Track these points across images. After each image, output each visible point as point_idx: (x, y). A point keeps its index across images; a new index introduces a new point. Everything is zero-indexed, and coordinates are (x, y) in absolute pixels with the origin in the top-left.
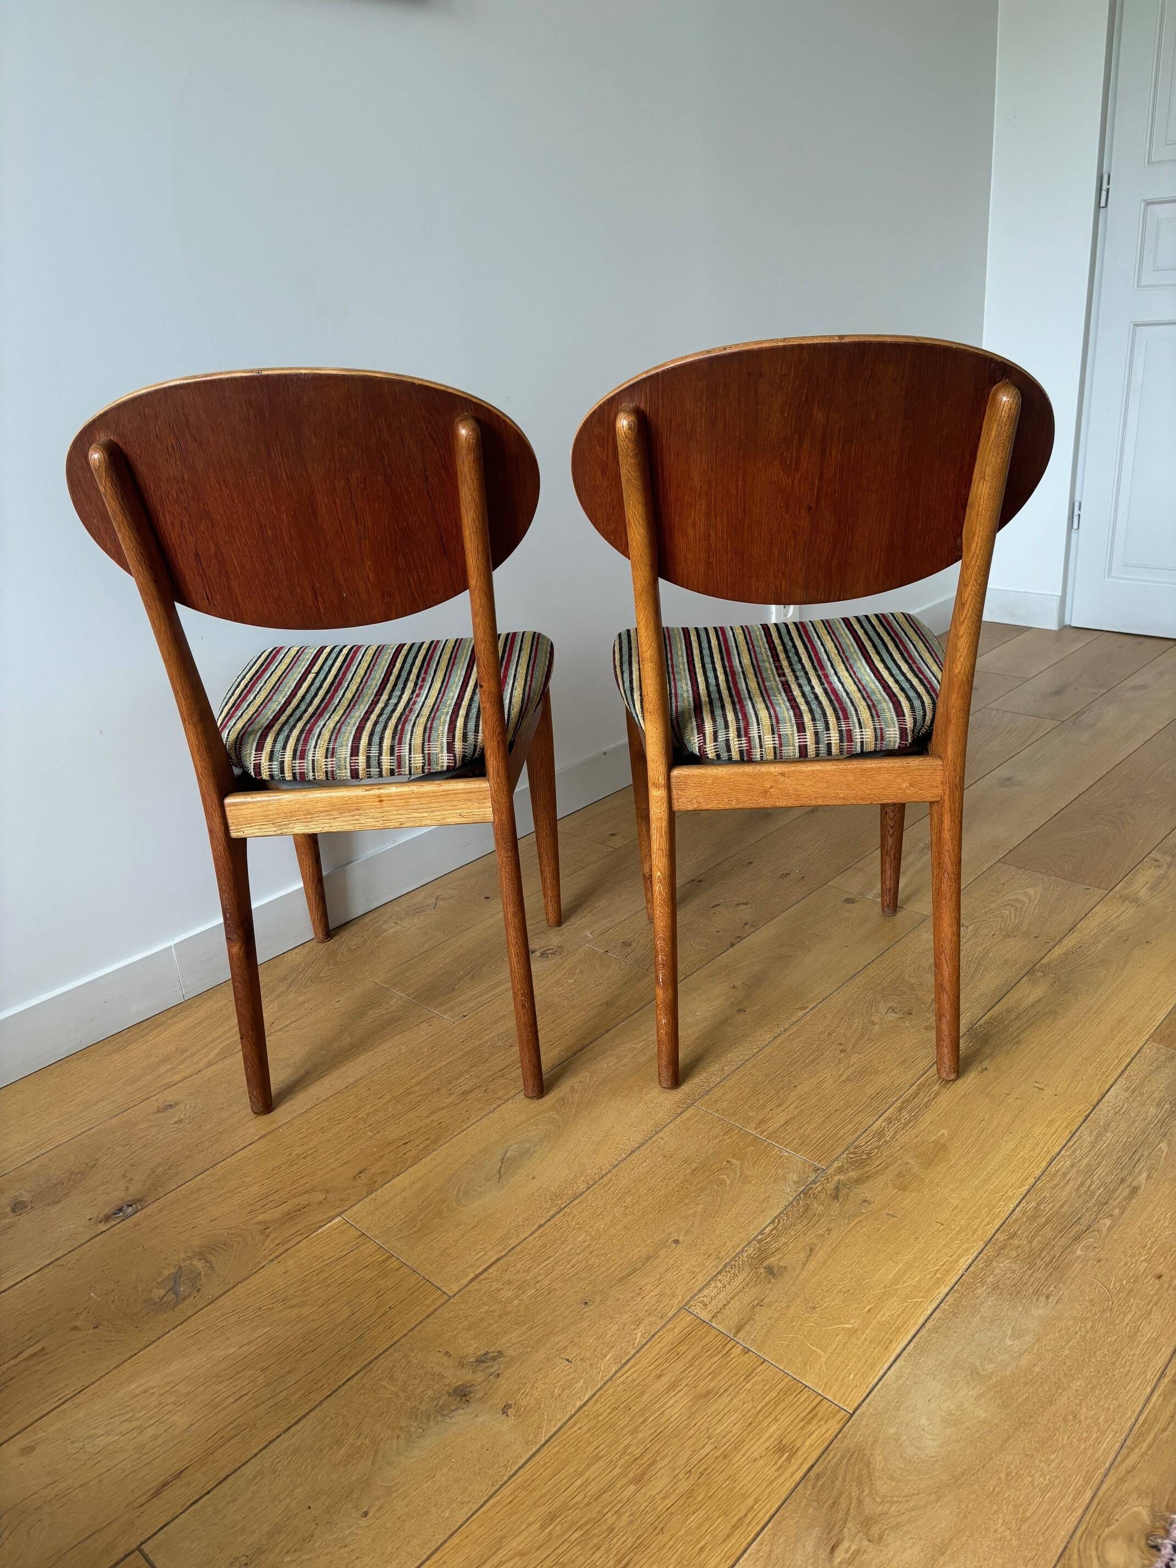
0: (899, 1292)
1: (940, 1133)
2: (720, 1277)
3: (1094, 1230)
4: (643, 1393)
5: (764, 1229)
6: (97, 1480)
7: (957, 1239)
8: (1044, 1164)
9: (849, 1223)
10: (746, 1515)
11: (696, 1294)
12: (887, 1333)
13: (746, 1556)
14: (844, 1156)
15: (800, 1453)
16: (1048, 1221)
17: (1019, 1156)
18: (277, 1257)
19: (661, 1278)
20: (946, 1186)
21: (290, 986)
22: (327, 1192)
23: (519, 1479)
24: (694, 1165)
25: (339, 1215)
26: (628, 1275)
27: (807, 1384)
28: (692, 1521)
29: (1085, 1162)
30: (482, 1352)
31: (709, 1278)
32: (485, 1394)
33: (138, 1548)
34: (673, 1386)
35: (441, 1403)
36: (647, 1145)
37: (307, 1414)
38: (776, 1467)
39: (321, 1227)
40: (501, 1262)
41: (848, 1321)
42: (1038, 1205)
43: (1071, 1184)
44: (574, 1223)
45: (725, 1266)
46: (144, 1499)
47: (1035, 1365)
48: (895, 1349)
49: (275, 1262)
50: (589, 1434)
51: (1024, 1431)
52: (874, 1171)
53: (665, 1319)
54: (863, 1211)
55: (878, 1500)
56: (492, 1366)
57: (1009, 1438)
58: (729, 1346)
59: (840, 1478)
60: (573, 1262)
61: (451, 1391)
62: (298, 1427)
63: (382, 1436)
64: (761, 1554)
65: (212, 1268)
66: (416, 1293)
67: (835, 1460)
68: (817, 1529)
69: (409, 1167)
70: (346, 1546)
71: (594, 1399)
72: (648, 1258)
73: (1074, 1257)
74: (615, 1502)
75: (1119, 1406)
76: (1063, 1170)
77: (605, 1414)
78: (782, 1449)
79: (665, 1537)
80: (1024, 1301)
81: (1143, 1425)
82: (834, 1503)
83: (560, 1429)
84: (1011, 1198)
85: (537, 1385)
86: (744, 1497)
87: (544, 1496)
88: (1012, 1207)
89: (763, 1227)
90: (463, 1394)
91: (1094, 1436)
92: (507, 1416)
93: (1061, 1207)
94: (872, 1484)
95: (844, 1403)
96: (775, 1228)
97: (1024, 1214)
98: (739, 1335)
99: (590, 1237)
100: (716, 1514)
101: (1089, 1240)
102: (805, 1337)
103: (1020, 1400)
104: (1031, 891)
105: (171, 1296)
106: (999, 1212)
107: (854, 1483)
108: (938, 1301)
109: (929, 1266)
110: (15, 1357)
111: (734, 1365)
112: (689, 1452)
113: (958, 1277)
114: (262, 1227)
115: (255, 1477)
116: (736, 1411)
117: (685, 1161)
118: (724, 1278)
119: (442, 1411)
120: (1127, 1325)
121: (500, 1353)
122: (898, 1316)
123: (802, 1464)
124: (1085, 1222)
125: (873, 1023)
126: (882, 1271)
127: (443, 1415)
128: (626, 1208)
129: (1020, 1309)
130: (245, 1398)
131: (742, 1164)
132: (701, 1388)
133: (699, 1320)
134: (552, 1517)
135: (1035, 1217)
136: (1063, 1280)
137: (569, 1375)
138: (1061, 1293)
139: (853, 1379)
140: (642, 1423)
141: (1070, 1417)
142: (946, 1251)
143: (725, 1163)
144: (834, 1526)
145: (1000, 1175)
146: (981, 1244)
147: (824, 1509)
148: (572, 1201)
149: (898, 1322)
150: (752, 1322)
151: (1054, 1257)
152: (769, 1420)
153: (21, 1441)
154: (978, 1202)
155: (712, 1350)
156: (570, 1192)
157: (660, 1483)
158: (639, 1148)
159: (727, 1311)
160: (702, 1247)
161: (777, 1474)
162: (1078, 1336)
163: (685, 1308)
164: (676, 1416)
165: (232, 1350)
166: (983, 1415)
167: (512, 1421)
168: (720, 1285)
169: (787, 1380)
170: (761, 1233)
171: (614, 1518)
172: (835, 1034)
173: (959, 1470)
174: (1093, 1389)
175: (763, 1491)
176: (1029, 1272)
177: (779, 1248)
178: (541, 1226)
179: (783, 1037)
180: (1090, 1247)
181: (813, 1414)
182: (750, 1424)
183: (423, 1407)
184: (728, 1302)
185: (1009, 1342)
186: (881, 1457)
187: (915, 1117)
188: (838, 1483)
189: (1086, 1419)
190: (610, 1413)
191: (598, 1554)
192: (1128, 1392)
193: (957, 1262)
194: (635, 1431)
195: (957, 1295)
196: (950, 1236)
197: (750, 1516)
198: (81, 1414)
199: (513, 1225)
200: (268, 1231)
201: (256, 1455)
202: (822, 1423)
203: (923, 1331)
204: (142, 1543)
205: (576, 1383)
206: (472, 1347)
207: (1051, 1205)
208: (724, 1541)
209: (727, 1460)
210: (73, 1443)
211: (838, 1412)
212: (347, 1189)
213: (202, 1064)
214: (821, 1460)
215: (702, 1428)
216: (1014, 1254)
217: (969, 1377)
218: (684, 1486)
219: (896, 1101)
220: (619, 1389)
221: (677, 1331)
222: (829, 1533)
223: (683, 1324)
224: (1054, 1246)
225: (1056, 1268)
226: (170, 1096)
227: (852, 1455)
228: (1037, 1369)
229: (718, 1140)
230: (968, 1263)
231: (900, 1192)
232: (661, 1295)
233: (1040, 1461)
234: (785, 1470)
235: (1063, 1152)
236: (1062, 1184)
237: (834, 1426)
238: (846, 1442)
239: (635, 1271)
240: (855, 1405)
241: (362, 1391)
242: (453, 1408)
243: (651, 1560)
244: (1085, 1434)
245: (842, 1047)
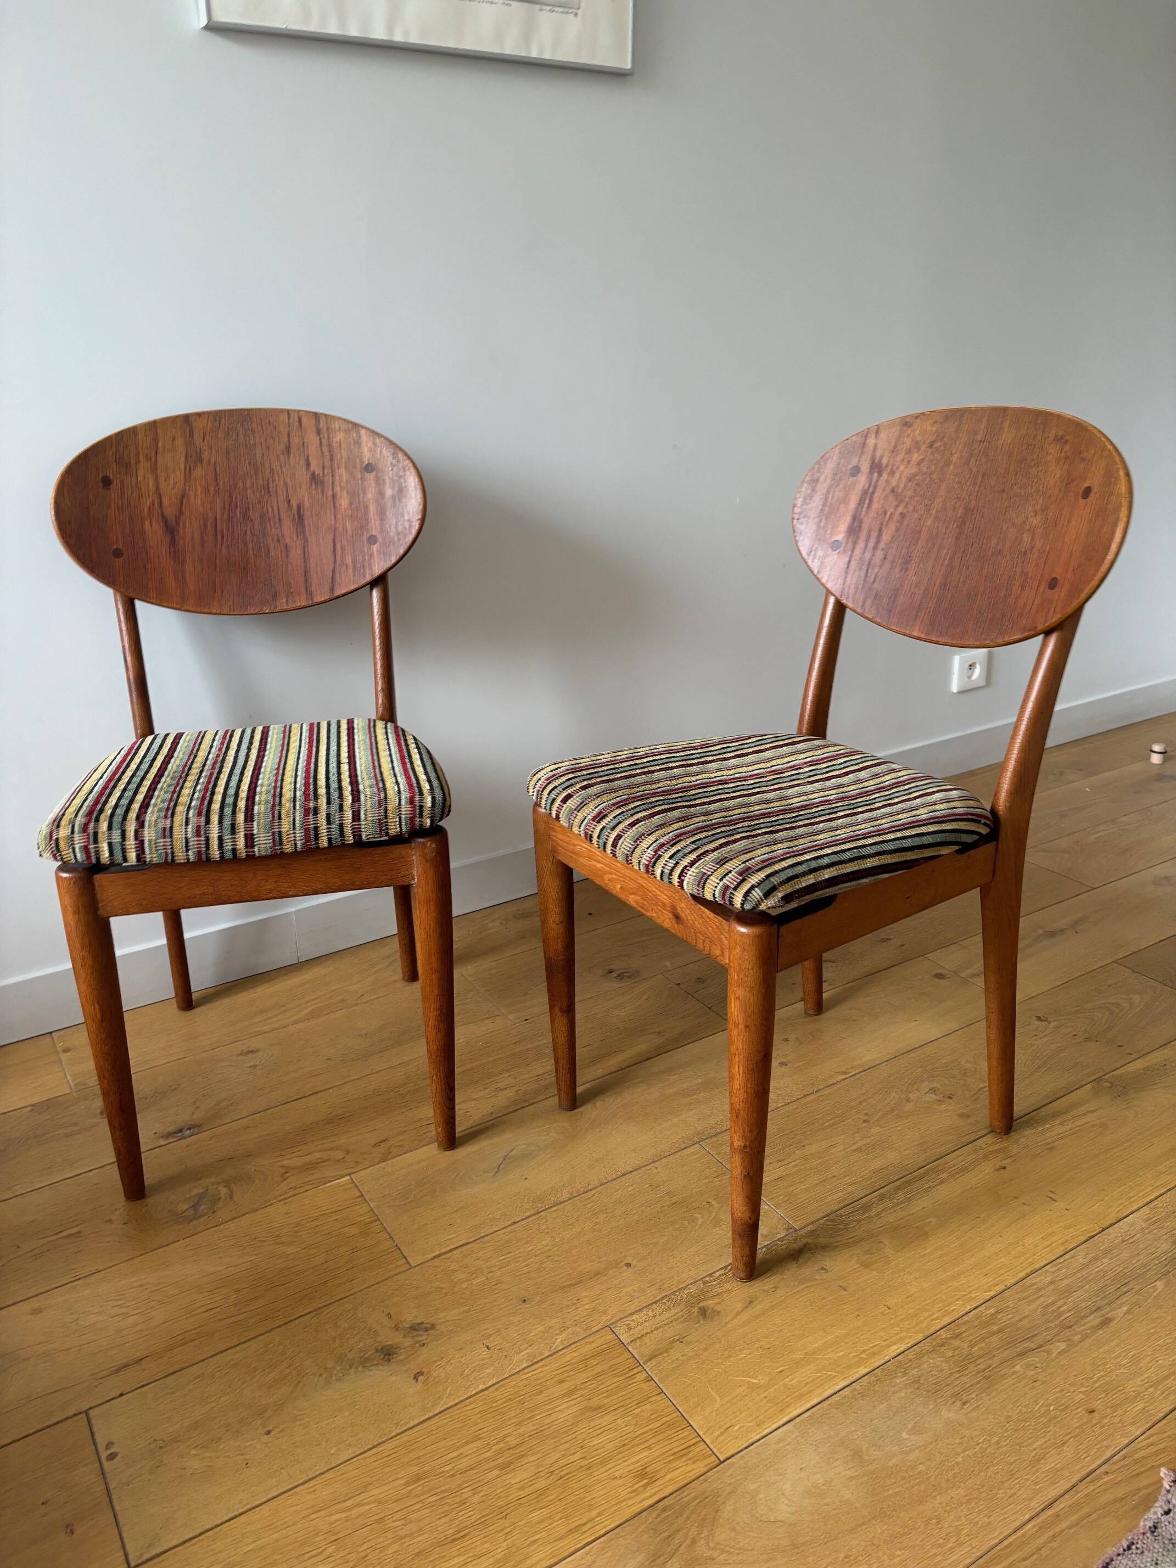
0: (818, 1362)
1: (927, 1221)
2: (654, 1306)
3: (1043, 1351)
4: (540, 1393)
5: (714, 1273)
6: (77, 1348)
7: (898, 1325)
8: (1022, 1275)
9: (798, 1286)
10: (584, 1524)
11: (626, 1317)
12: (788, 1396)
13: (569, 1559)
14: (822, 1221)
15: (658, 1483)
16: (1000, 1331)
17: (1000, 1261)
18: (285, 1199)
19: (601, 1294)
20: (910, 1273)
21: (390, 964)
22: (348, 1152)
23: (404, 1438)
24: (675, 1199)
25: (349, 1174)
26: (572, 1285)
27: (692, 1424)
28: (536, 1516)
29: (1066, 1282)
30: (419, 1321)
31: (644, 1305)
32: (406, 1358)
33: (86, 1412)
34: (570, 1393)
35: (367, 1355)
36: (640, 1171)
37: (257, 1336)
38: (630, 1489)
39: (331, 1181)
40: (467, 1247)
41: (757, 1376)
42: (997, 1312)
43: (1042, 1299)
44: (544, 1227)
45: (663, 1298)
46: (104, 1373)
47: (921, 1463)
48: (789, 1413)
49: (282, 1203)
50: (479, 1416)
51: (882, 1521)
52: (845, 1242)
53: (588, 1332)
54: (817, 1277)
55: (712, 1545)
56: (422, 1336)
57: (863, 1524)
58: (636, 1371)
59: (685, 1516)
60: (529, 1261)
61: (379, 1348)
62: (245, 1345)
63: (308, 1371)
64: (583, 1562)
65: (231, 1197)
66: (384, 1257)
67: (688, 1498)
68: (644, 1555)
69: (424, 1146)
70: (243, 1455)
71: (497, 1386)
72: (597, 1274)
73: (1011, 1371)
74: (477, 1480)
75: (989, 1523)
76: (1040, 1285)
77: (499, 1402)
78: (644, 1475)
79: (506, 1523)
80: (939, 1401)
81: (1006, 1547)
82: (669, 1537)
83: (456, 1404)
84: (972, 1299)
85: (452, 1362)
86: (591, 1507)
87: (419, 1458)
88: (969, 1308)
89: (715, 1270)
90: (388, 1354)
91: (950, 1545)
92: (417, 1381)
93: (1020, 1320)
94: (712, 1530)
95: (718, 1449)
96: (725, 1274)
97: (977, 1318)
98: (649, 1364)
99: (553, 1243)
100: (559, 1515)
101: (1033, 1359)
102: (709, 1381)
103: (890, 1492)
104: (1136, 998)
105: (191, 1212)
106: (953, 1310)
107: (696, 1525)
108: (852, 1380)
109: (858, 1345)
110: (57, 1234)
111: (632, 1389)
112: (558, 1455)
113: (883, 1361)
114: (283, 1171)
115: (195, 1378)
116: (616, 1430)
117: (668, 1193)
118: (657, 1308)
119: (365, 1363)
120: (1035, 1449)
121: (433, 1326)
122: (807, 1384)
123: (655, 1494)
124: (1038, 1340)
125: (908, 1100)
126: (811, 1338)
127: (364, 1367)
128: (596, 1224)
129: (931, 1407)
130: (214, 1311)
131: (721, 1207)
132: (595, 1401)
133: (618, 1341)
134: (418, 1478)
135: (988, 1324)
136: (988, 1391)
137: (483, 1360)
138: (980, 1403)
139: (737, 1431)
140: (529, 1418)
141: (934, 1521)
142: (882, 1334)
143: (705, 1203)
144: (659, 1557)
145: (970, 1275)
146: (920, 1337)
147: (658, 1538)
148: (551, 1207)
149: (803, 1390)
150: (666, 1355)
151: (990, 1366)
152: (643, 1446)
153: (35, 1303)
154: (936, 1295)
155: (618, 1371)
156: (552, 1199)
157: (519, 1476)
158: (631, 1172)
159: (647, 1339)
160: (650, 1276)
161: (628, 1496)
162: (978, 1447)
163: (610, 1327)
164: (562, 1420)
165: (220, 1268)
166: (847, 1495)
167: (419, 1386)
168: (651, 1313)
169: (675, 1415)
170: (710, 1275)
171: (470, 1494)
172: (865, 1104)
173: (801, 1540)
174: (969, 1501)
175: (611, 1507)
176: (957, 1375)
177: (720, 1294)
178: (514, 1223)
179: (812, 1097)
180: (1033, 1365)
181: (686, 1451)
182: (625, 1445)
183: (350, 1356)
184: (652, 1331)
185: (904, 1435)
186: (732, 1507)
187: (909, 1200)
188: (680, 1520)
189: (950, 1526)
190: (504, 1403)
191: (443, 1520)
192: (1005, 1513)
193: (889, 1347)
194: (518, 1425)
195: (873, 1378)
196: (892, 1322)
197: (588, 1526)
198: (86, 1292)
199: (490, 1216)
200: (288, 1175)
201: (204, 1360)
202: (689, 1462)
203: (827, 1403)
204: (90, 1408)
205: (487, 1368)
206: (411, 1315)
207: (1010, 1316)
208: (556, 1540)
209: (590, 1471)
210: (72, 1314)
211: (710, 1456)
212: (364, 1153)
213: (290, 1020)
214: (675, 1494)
215: (580, 1437)
216: (950, 1353)
217: (849, 1458)
218: (542, 1483)
219: (897, 1180)
220: (521, 1384)
221: (594, 1345)
222: (653, 1561)
223: (602, 1341)
224: (994, 1356)
225: (987, 1378)
226: (254, 1044)
227: (707, 1498)
228: (921, 1468)
229: (707, 1180)
230: (899, 1351)
231: (861, 1268)
232: (594, 1310)
233: (884, 1553)
234: (637, 1495)
235: (1047, 1268)
236: (1031, 1298)
237: (700, 1467)
238: (704, 1485)
239: (580, 1282)
240: (728, 1455)
241: (306, 1330)
242: (375, 1362)
243: (485, 1539)
244: (941, 1541)
245: (866, 1118)
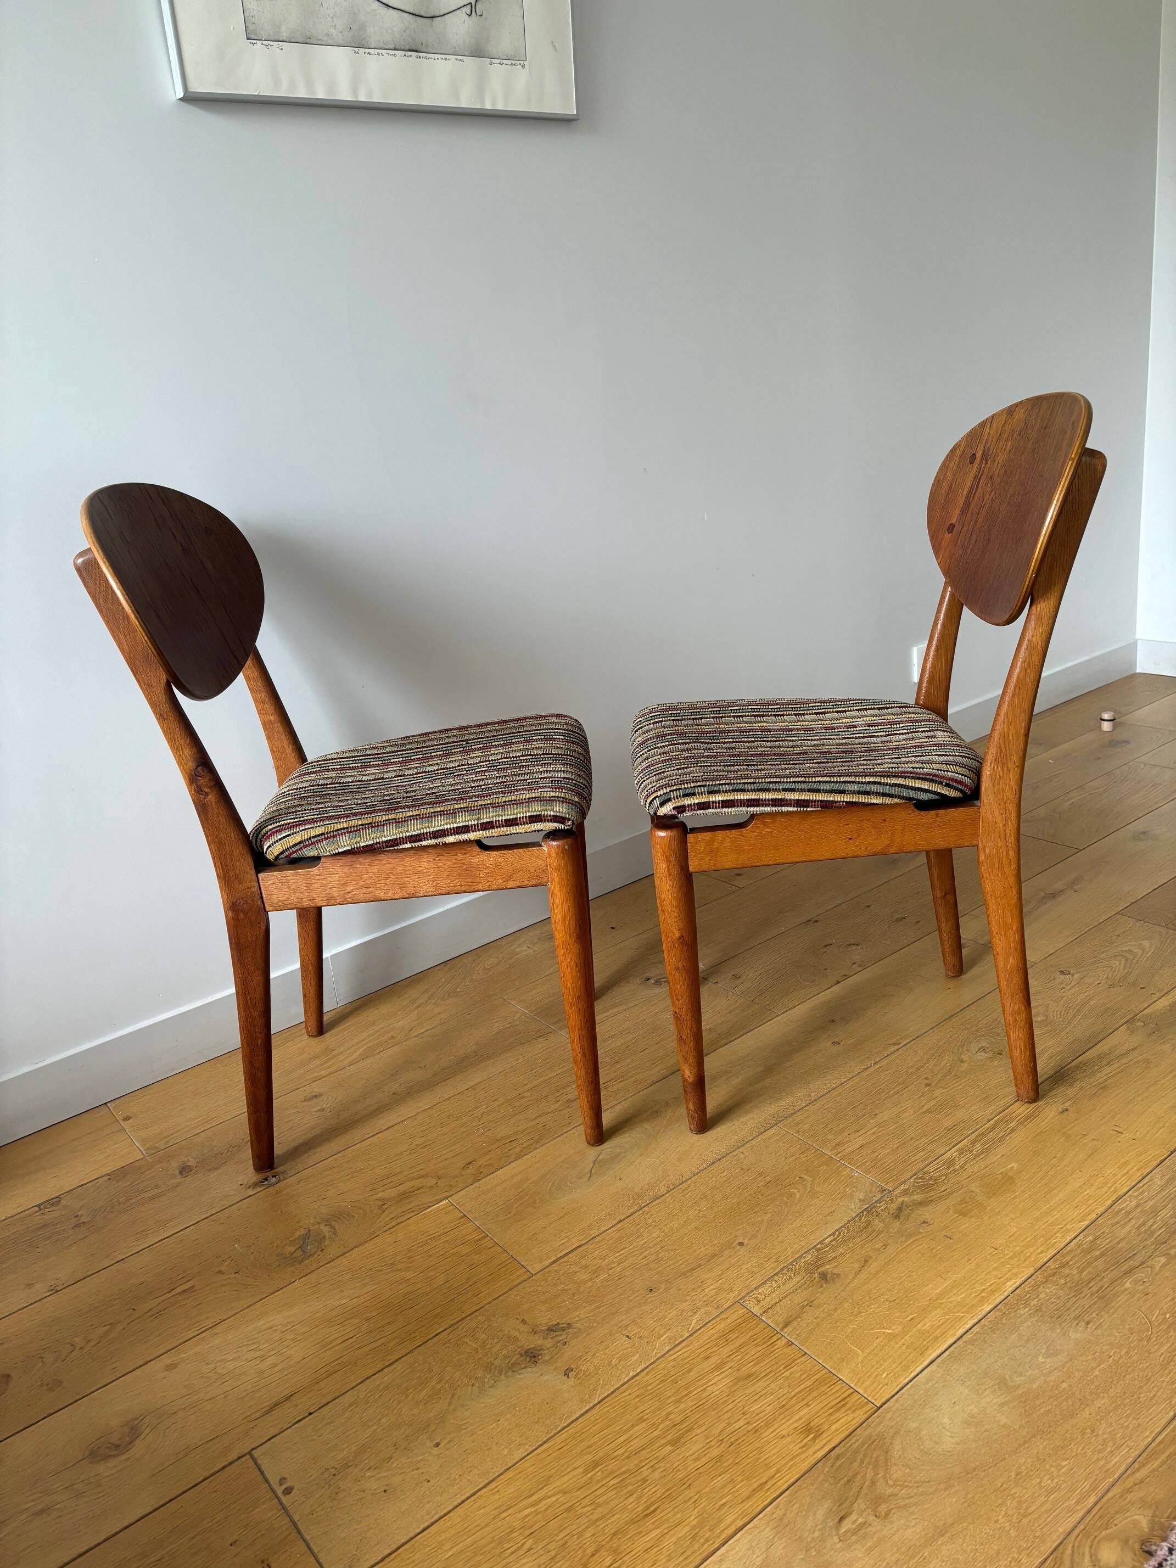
0: (943, 1306)
1: (1010, 1166)
2: (776, 1278)
3: (1147, 1267)
4: (690, 1371)
5: (824, 1240)
6: (223, 1396)
7: (1008, 1263)
8: (1109, 1202)
9: (906, 1241)
10: (766, 1483)
11: (751, 1292)
12: (924, 1340)
13: (761, 1516)
14: (912, 1180)
15: (824, 1435)
16: (1102, 1255)
17: (1086, 1193)
18: (390, 1229)
19: (722, 1274)
20: (1007, 1215)
21: (430, 998)
22: (439, 1178)
23: (571, 1430)
24: (768, 1179)
25: (447, 1198)
26: (692, 1270)
27: (841, 1378)
28: (718, 1481)
29: (1151, 1203)
30: (554, 1323)
31: (767, 1278)
32: (552, 1358)
33: (250, 1453)
34: (718, 1367)
35: (512, 1362)
36: (728, 1158)
37: (400, 1358)
38: (801, 1445)
39: (429, 1207)
40: (581, 1249)
41: (890, 1327)
42: (1095, 1239)
43: (1133, 1222)
44: (650, 1221)
45: (782, 1269)
46: (258, 1414)
47: (1063, 1382)
48: (930, 1355)
49: (388, 1232)
50: (638, 1399)
51: (1041, 1438)
52: (939, 1195)
53: (720, 1310)
54: (921, 1231)
55: (891, 1482)
56: (560, 1335)
57: (1025, 1443)
58: (775, 1338)
59: (858, 1461)
60: (644, 1254)
61: (523, 1352)
62: (391, 1368)
63: (460, 1383)
64: (774, 1516)
65: (335, 1233)
66: (504, 1269)
67: (857, 1444)
68: (829, 1501)
69: (512, 1162)
70: (418, 1469)
71: (646, 1371)
72: (714, 1256)
73: (1123, 1288)
74: (651, 1459)
75: (1139, 1425)
76: (1128, 1209)
77: (654, 1384)
78: (810, 1431)
79: (691, 1492)
80: (1063, 1325)
81: (1161, 1442)
82: (849, 1481)
83: (613, 1392)
84: (1068, 1231)
85: (597, 1354)
86: (768, 1467)
87: (590, 1446)
88: (1069, 1239)
89: (825, 1237)
90: (532, 1356)
91: (1109, 1449)
92: (568, 1377)
93: (1119, 1243)
94: (887, 1469)
95: (873, 1397)
96: (834, 1240)
97: (1079, 1247)
98: (785, 1330)
99: (663, 1234)
100: (740, 1478)
101: (1140, 1275)
102: (847, 1337)
103: (1042, 1411)
104: (1146, 943)
105: (299, 1253)
106: (1055, 1243)
107: (870, 1467)
108: (980, 1317)
109: (976, 1285)
110: (170, 1292)
111: (777, 1355)
112: (724, 1424)
113: (1003, 1297)
114: (380, 1203)
115: (350, 1405)
116: (772, 1394)
117: (761, 1174)
118: (780, 1279)
119: (513, 1368)
120: (1162, 1354)
121: (569, 1325)
122: (939, 1327)
123: (825, 1445)
124: (1138, 1259)
125: (962, 1061)
126: (930, 1286)
127: (513, 1371)
128: (700, 1211)
129: (1058, 1331)
130: (351, 1341)
131: (813, 1181)
132: (745, 1371)
133: (751, 1314)
134: (596, 1464)
135: (1090, 1250)
136: (1106, 1308)
137: (627, 1348)
138: (1101, 1321)
139: (885, 1377)
140: (686, 1395)
141: (1089, 1431)
142: (995, 1273)
143: (797, 1179)
144: (846, 1500)
145: (1062, 1209)
146: (1031, 1270)
147: (839, 1485)
148: (652, 1202)
149: (937, 1332)
150: (799, 1319)
151: (1102, 1287)
152: (802, 1404)
153: (167, 1360)
154: (1035, 1232)
155: (758, 1341)
156: (651, 1194)
157: (693, 1447)
158: (720, 1159)
159: (778, 1308)
160: (764, 1251)
161: (800, 1450)
162: (1111, 1360)
163: (739, 1302)
164: (717, 1392)
165: (343, 1301)
166: (1004, 1420)
167: (572, 1381)
168: (774, 1285)
169: (824, 1372)
170: (821, 1243)
171: (649, 1471)
172: (922, 1069)
173: (972, 1465)
174: (1116, 1408)
175: (786, 1464)
176: (1074, 1299)
177: (836, 1257)
178: (621, 1221)
179: (872, 1069)
180: (1140, 1280)
181: (842, 1403)
182: (783, 1406)
183: (497, 1363)
184: (780, 1301)
185: (1041, 1359)
186: (900, 1447)
187: (988, 1150)
188: (856, 1465)
189: (1103, 1434)
190: (659, 1384)
191: (631, 1499)
192: (1150, 1414)
193: (1005, 1283)
194: (678, 1401)
195: (998, 1313)
196: (1002, 1260)
197: (770, 1483)
198: (217, 1342)
199: (596, 1218)
200: (385, 1207)
201: (353, 1388)
202: (849, 1412)
203: (960, 1342)
204: (253, 1449)
205: (632, 1356)
206: (545, 1318)
207: (1108, 1240)
208: (743, 1502)
209: (757, 1435)
210: (207, 1364)
211: (866, 1404)
212: (455, 1177)
213: (346, 1062)
214: (843, 1443)
215: (739, 1405)
216: (1063, 1281)
217: (996, 1387)
218: (715, 1452)
219: (972, 1133)
220: (669, 1365)
221: (729, 1321)
222: (840, 1506)
223: (735, 1316)
224: (1103, 1278)
225: (1100, 1298)
226: (316, 1088)
227: (874, 1441)
228: (1064, 1385)
229: (794, 1158)
230: (1015, 1286)
231: (960, 1217)
232: (720, 1289)
233: (1051, 1466)
234: (808, 1449)
235: (1130, 1193)
236: (1122, 1223)
237: (860, 1415)
238: (870, 1430)
239: (700, 1266)
240: (884, 1400)
241: (447, 1345)
242: (523, 1366)
243: (676, 1510)
244: (1100, 1447)
245: (927, 1082)
